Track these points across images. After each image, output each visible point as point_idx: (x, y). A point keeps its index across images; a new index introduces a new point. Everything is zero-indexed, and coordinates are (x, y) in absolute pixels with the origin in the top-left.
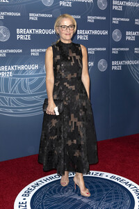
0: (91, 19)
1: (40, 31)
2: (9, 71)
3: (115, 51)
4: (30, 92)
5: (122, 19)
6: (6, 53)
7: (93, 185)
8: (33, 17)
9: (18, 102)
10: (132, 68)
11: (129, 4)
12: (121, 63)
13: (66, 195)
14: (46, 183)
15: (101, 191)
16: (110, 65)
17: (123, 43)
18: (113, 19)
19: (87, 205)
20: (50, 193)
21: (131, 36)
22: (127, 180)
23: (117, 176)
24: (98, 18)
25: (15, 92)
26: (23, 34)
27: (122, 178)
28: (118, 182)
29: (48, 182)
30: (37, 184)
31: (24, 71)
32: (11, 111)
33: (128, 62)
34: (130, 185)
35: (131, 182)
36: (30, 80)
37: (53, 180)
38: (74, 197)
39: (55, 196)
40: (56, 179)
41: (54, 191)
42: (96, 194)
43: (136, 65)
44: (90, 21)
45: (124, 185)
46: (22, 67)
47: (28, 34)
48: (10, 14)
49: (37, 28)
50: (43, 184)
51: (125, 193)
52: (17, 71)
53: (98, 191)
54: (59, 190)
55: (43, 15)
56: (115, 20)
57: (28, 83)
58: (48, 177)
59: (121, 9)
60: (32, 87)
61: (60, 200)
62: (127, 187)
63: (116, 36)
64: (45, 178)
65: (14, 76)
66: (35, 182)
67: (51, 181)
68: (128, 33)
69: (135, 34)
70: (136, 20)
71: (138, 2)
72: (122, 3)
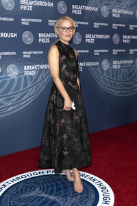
1: (2, 35)
5: (82, 23)
7: (59, 183)
10: (92, 69)
11: (87, 8)
12: (82, 64)
13: (33, 193)
14: (12, 184)
19: (54, 202)
20: (18, 193)
21: (90, 38)
22: (91, 176)
23: (82, 172)
27: (86, 174)
28: (83, 178)
29: (15, 182)
30: (4, 185)
33: (88, 64)
34: (94, 180)
35: (95, 177)
37: (20, 180)
38: (42, 195)
39: (23, 196)
40: (23, 179)
41: (22, 191)
42: (62, 191)
43: (96, 66)
45: (88, 180)
50: (10, 185)
51: (90, 188)
53: (64, 188)
54: (26, 190)
58: (14, 178)
59: (80, 13)
61: (27, 199)
62: (91, 182)
63: (76, 39)
64: (11, 179)
67: (18, 181)
68: (87, 36)
69: (94, 36)
70: (95, 24)
71: (96, 6)
72: (81, 8)
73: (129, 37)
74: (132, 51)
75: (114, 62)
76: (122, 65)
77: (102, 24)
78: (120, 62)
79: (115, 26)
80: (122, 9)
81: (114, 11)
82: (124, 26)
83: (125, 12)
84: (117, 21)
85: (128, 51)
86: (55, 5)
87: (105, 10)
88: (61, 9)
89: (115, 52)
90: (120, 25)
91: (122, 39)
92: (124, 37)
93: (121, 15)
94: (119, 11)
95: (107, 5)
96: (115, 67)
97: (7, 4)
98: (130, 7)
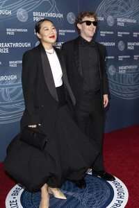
0: (62, 32)
1: (17, 45)
4: (10, 100)
8: (10, 32)
24: (68, 31)
26: (2, 48)
36: (10, 90)
46: (2, 78)
47: (6, 48)
49: (14, 42)
55: (19, 30)
57: (8, 93)
60: (12, 95)
70: (101, 32)
71: (102, 16)
73: (133, 44)
74: (136, 57)
75: (120, 68)
76: (127, 70)
77: (108, 33)
78: (125, 68)
79: (120, 34)
80: (126, 18)
81: (119, 20)
82: (128, 33)
83: (129, 21)
84: (122, 29)
85: (132, 57)
86: (65, 16)
87: (110, 19)
89: (121, 58)
90: (125, 33)
91: (126, 46)
92: (129, 44)
93: (125, 23)
94: (124, 20)
95: (112, 15)
96: (121, 72)
98: (133, 16)
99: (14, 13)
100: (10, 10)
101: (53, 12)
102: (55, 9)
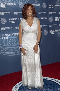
0: (40, 13)
2: (7, 36)
3: (51, 26)
4: (16, 45)
5: (53, 12)
6: (5, 29)
8: (16, 13)
9: (11, 49)
10: (58, 33)
11: (56, 6)
12: (54, 31)
15: (47, 85)
16: (49, 32)
17: (54, 22)
18: (50, 12)
22: (58, 80)
23: (54, 79)
24: (43, 12)
25: (9, 45)
26: (12, 20)
27: (56, 79)
28: (54, 81)
31: (13, 36)
32: (8, 53)
33: (57, 31)
34: (59, 82)
35: (59, 81)
36: (16, 40)
42: (45, 86)
44: (40, 14)
46: (12, 35)
47: (14, 20)
48: (6, 12)
49: (18, 18)
52: (10, 36)
55: (20, 12)
56: (50, 13)
57: (15, 41)
59: (52, 8)
62: (58, 83)
63: (51, 20)
65: (9, 38)
66: (20, 82)
68: (56, 18)
69: (59, 18)
70: (59, 12)
72: (53, 5)
86: (41, 5)
88: (44, 7)
97: (21, 6)
99: (18, 4)
100: (16, 3)
101: (36, 3)
102: (37, 2)
